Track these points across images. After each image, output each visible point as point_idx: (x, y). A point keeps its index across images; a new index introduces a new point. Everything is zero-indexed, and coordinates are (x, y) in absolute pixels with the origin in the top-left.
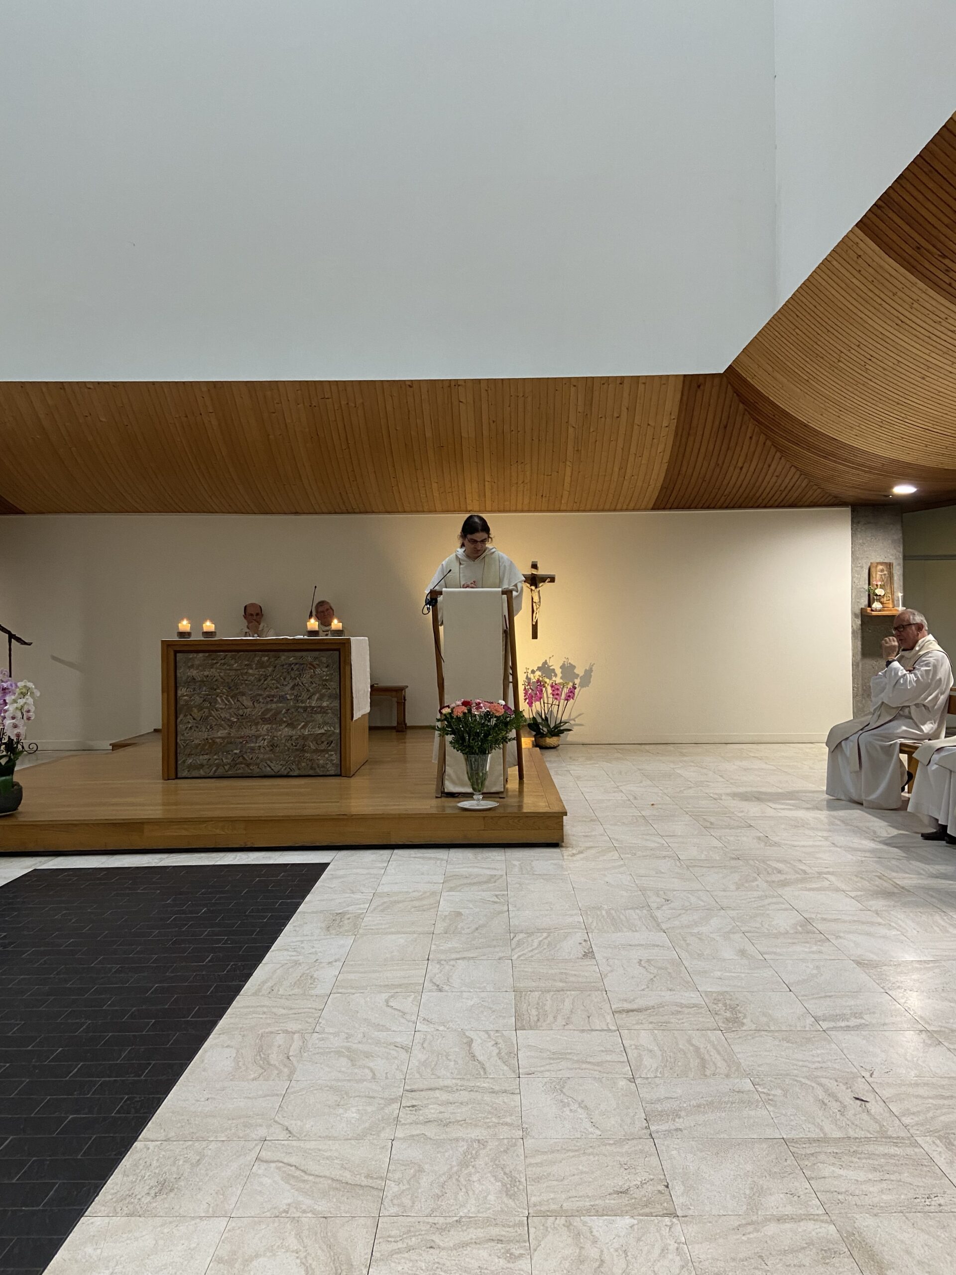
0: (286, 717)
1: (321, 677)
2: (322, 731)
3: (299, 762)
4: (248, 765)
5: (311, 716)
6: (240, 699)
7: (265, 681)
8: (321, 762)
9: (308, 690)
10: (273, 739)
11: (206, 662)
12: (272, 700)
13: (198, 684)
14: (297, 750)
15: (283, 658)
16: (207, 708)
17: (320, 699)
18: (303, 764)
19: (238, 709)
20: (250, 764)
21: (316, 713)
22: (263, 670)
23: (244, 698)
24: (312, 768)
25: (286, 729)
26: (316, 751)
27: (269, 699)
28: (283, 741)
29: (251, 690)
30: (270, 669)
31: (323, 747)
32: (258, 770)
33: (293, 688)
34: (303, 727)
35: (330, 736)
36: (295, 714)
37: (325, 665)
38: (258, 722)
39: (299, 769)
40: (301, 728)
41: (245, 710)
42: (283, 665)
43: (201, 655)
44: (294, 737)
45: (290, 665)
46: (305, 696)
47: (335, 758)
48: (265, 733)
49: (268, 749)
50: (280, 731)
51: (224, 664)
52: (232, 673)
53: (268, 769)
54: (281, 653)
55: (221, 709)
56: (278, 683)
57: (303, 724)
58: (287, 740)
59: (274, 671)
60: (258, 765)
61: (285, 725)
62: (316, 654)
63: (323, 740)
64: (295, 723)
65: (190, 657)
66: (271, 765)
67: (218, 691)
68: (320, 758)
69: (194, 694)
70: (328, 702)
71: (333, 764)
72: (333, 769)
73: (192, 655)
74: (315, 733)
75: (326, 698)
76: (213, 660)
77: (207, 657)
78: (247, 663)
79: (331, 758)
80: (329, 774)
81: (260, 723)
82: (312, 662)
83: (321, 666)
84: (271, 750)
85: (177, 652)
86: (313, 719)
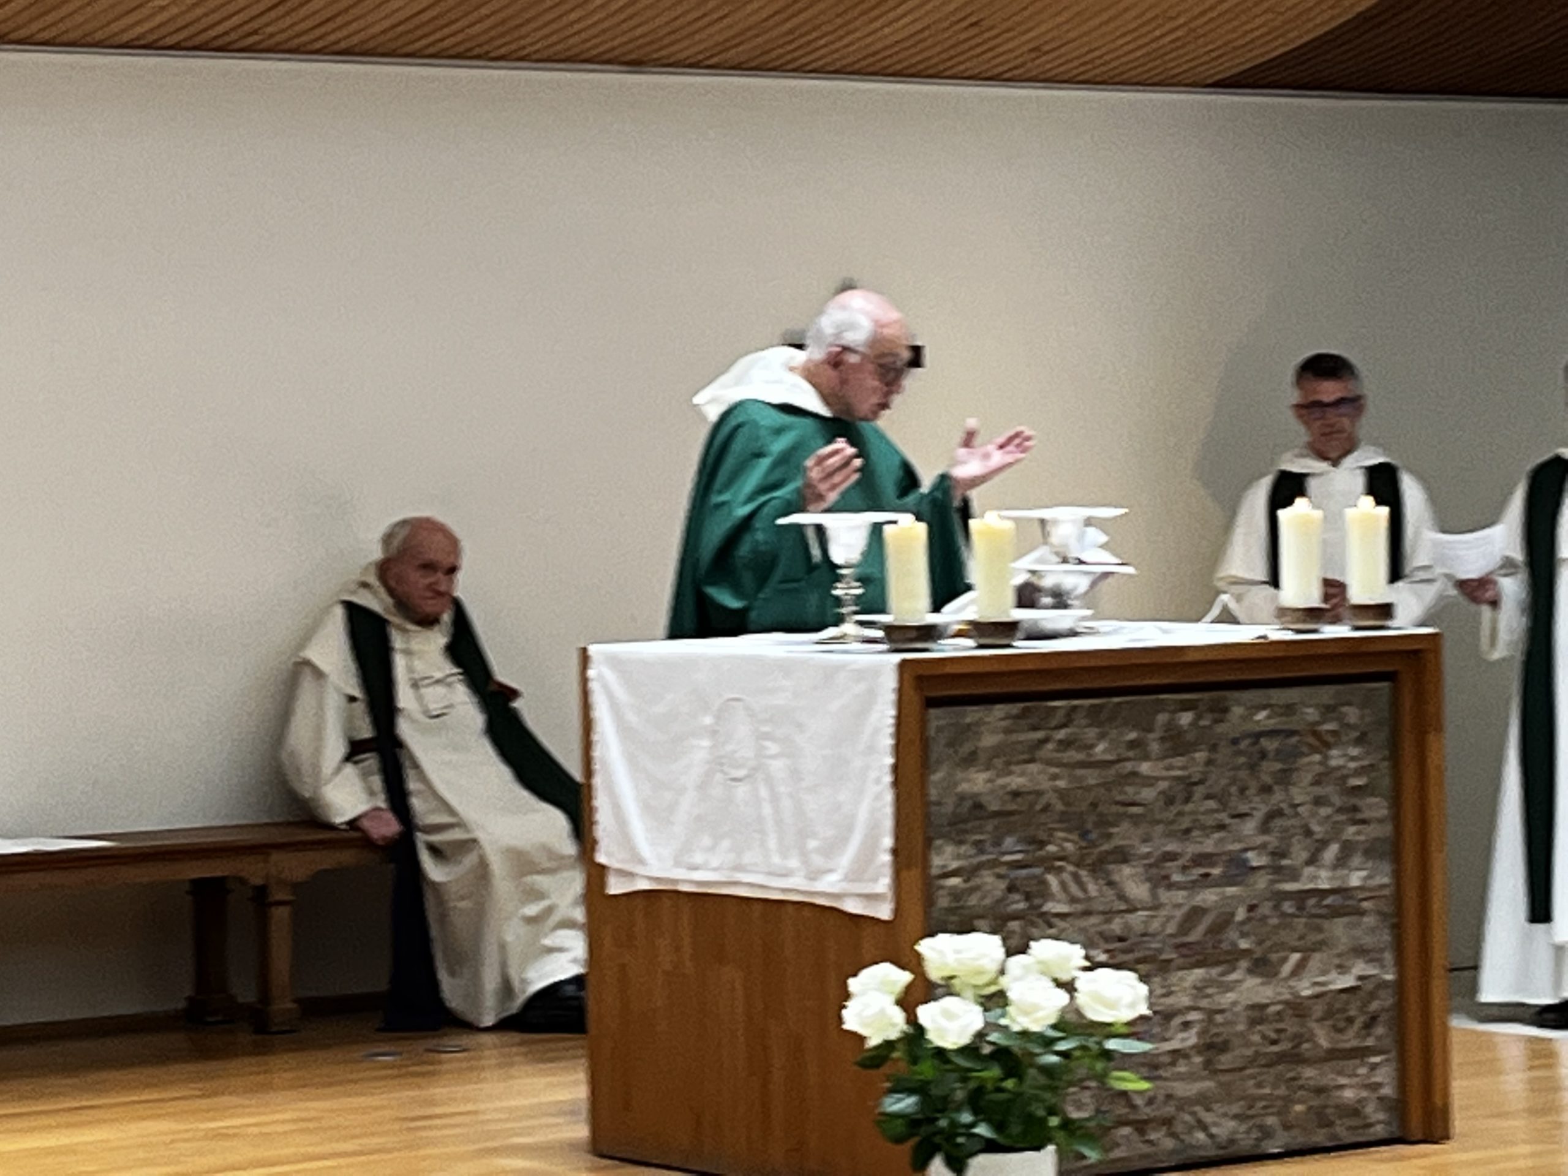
0: (1243, 935)
1: (1345, 777)
2: (1347, 981)
3: (1288, 1101)
4: (1141, 1127)
5: (1319, 929)
6: (1116, 878)
7: (1186, 801)
8: (1349, 1094)
9: (1308, 833)
10: (1212, 1020)
11: (1015, 737)
12: (1207, 875)
13: (990, 826)
14: (1281, 1058)
15: (1237, 711)
16: (1015, 917)
17: (1341, 862)
18: (1298, 1108)
19: (1109, 915)
20: (1145, 1122)
21: (1336, 913)
22: (1179, 761)
23: (1127, 870)
24: (1326, 1123)
25: (1250, 981)
26: (1335, 1055)
27: (1197, 872)
28: (1241, 1027)
29: (1145, 841)
30: (1200, 756)
31: (1350, 1040)
32: (1169, 1144)
33: (1264, 828)
34: (1298, 970)
35: (1372, 995)
36: (1274, 921)
37: (1356, 734)
38: (1169, 961)
39: (1287, 1127)
40: (1292, 974)
41: (1130, 918)
42: (1235, 742)
43: (999, 710)
44: (1272, 1011)
45: (1258, 736)
46: (1299, 853)
47: (1385, 1077)
48: (1185, 1001)
49: (1198, 1060)
50: (1231, 989)
51: (1066, 744)
52: (1092, 777)
53: (1201, 1136)
54: (1231, 694)
55: (1062, 916)
56: (1224, 806)
57: (1296, 957)
58: (1253, 1022)
59: (1209, 762)
60: (1167, 1122)
61: (1244, 964)
62: (1326, 694)
63: (1352, 1013)
64: (1274, 957)
65: (968, 720)
66: (1208, 1118)
67: (1051, 848)
68: (1343, 1081)
69: (980, 866)
70: (1364, 873)
71: (1381, 1099)
72: (1381, 1116)
73: (972, 714)
74: (1332, 987)
75: (1357, 860)
76: (1035, 728)
77: (1017, 717)
78: (1133, 735)
79: (1377, 1079)
80: (1372, 1138)
81: (1173, 965)
82: (1318, 723)
83: (1344, 739)
84: (1208, 1064)
85: (932, 703)
86: (1320, 937)
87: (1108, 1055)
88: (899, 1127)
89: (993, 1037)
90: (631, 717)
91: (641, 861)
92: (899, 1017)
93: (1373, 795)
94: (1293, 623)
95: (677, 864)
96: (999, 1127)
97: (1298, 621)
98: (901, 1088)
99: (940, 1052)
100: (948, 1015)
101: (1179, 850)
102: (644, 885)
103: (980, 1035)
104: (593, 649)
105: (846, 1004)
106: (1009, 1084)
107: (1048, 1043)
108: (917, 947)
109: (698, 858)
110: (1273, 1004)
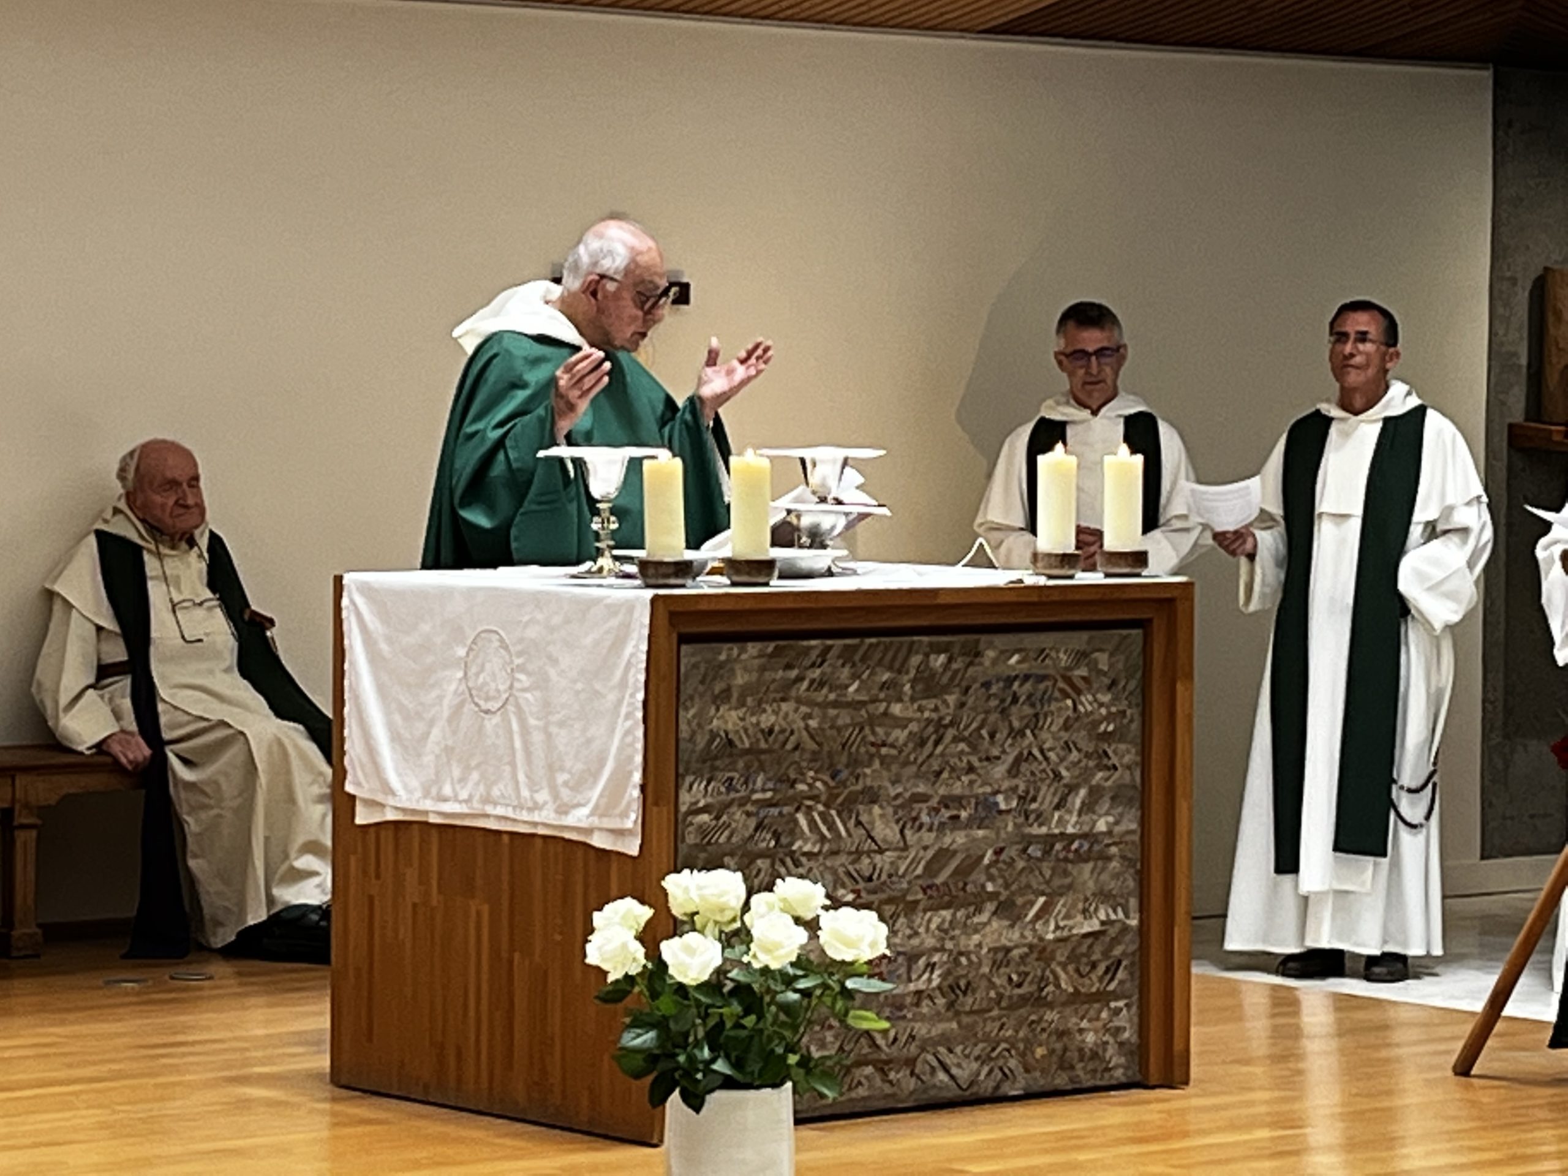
0: (991, 878)
1: (1096, 724)
2: (1092, 926)
3: (1029, 1044)
4: (883, 1067)
5: (1066, 873)
6: (864, 818)
7: (937, 743)
8: (1090, 1038)
9: (1058, 776)
10: (956, 962)
11: (768, 675)
12: (956, 818)
13: (742, 763)
14: (1024, 1000)
15: (991, 654)
16: (762, 855)
17: (1088, 807)
18: (1040, 1052)
19: (858, 854)
20: (888, 1062)
21: (1081, 858)
22: (930, 704)
23: (876, 810)
24: (1065, 1065)
25: (995, 924)
26: (1077, 999)
27: (946, 814)
28: (986, 970)
29: (895, 782)
30: (951, 699)
31: (1094, 983)
32: (912, 1083)
33: (1013, 771)
34: (1043, 913)
35: (1115, 941)
36: (1021, 864)
37: (1107, 681)
38: (917, 902)
39: (1027, 1071)
40: (1038, 917)
41: (878, 858)
42: (987, 685)
43: (753, 648)
44: (1016, 953)
45: (1010, 681)
46: (1047, 797)
47: (1126, 1021)
48: (930, 942)
49: (941, 1001)
50: (976, 931)
51: (822, 685)
52: (844, 718)
53: (942, 1076)
54: (984, 638)
55: (809, 855)
56: (974, 748)
57: (1042, 900)
58: (996, 965)
59: (962, 705)
60: (911, 1062)
61: (990, 907)
62: (1080, 640)
63: (1094, 958)
64: (1020, 901)
65: (723, 657)
66: (949, 1059)
67: (801, 787)
68: (1084, 1024)
69: (730, 804)
70: (1111, 819)
71: (1121, 1044)
72: (1122, 1060)
73: (725, 652)
74: (1075, 931)
75: (1105, 804)
76: (789, 667)
77: (771, 656)
78: (886, 676)
79: (1117, 1023)
80: (1114, 1082)
81: (921, 907)
82: (1069, 668)
83: (1095, 686)
84: (950, 1005)
85: (684, 639)
86: (1068, 881)
87: (848, 994)
88: (639, 1061)
89: (733, 974)
90: (384, 647)
91: (390, 791)
92: (639, 951)
93: (1121, 740)
94: (1045, 568)
95: (426, 794)
96: (737, 1064)
97: (1051, 567)
98: (640, 1023)
99: (681, 988)
100: (690, 951)
101: (930, 792)
102: (391, 816)
103: (720, 972)
104: (348, 579)
105: (590, 938)
106: (750, 1021)
107: (788, 981)
108: (663, 884)
109: (447, 790)
110: (1016, 947)
